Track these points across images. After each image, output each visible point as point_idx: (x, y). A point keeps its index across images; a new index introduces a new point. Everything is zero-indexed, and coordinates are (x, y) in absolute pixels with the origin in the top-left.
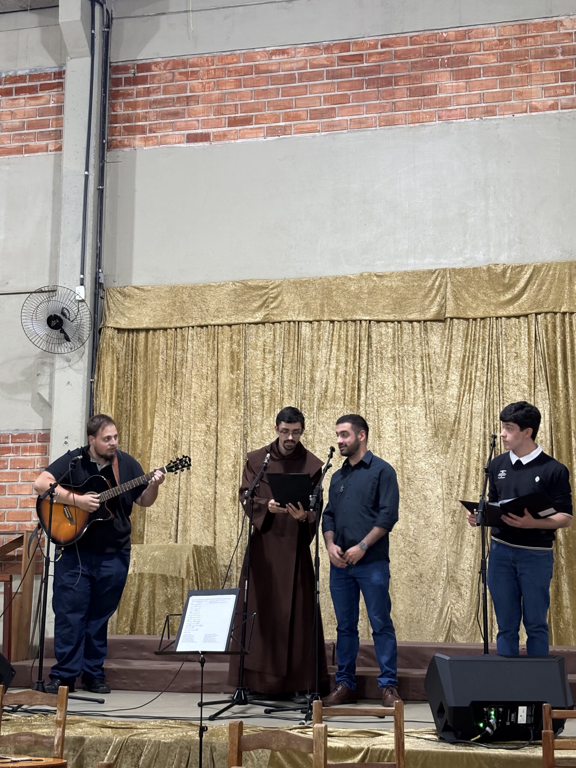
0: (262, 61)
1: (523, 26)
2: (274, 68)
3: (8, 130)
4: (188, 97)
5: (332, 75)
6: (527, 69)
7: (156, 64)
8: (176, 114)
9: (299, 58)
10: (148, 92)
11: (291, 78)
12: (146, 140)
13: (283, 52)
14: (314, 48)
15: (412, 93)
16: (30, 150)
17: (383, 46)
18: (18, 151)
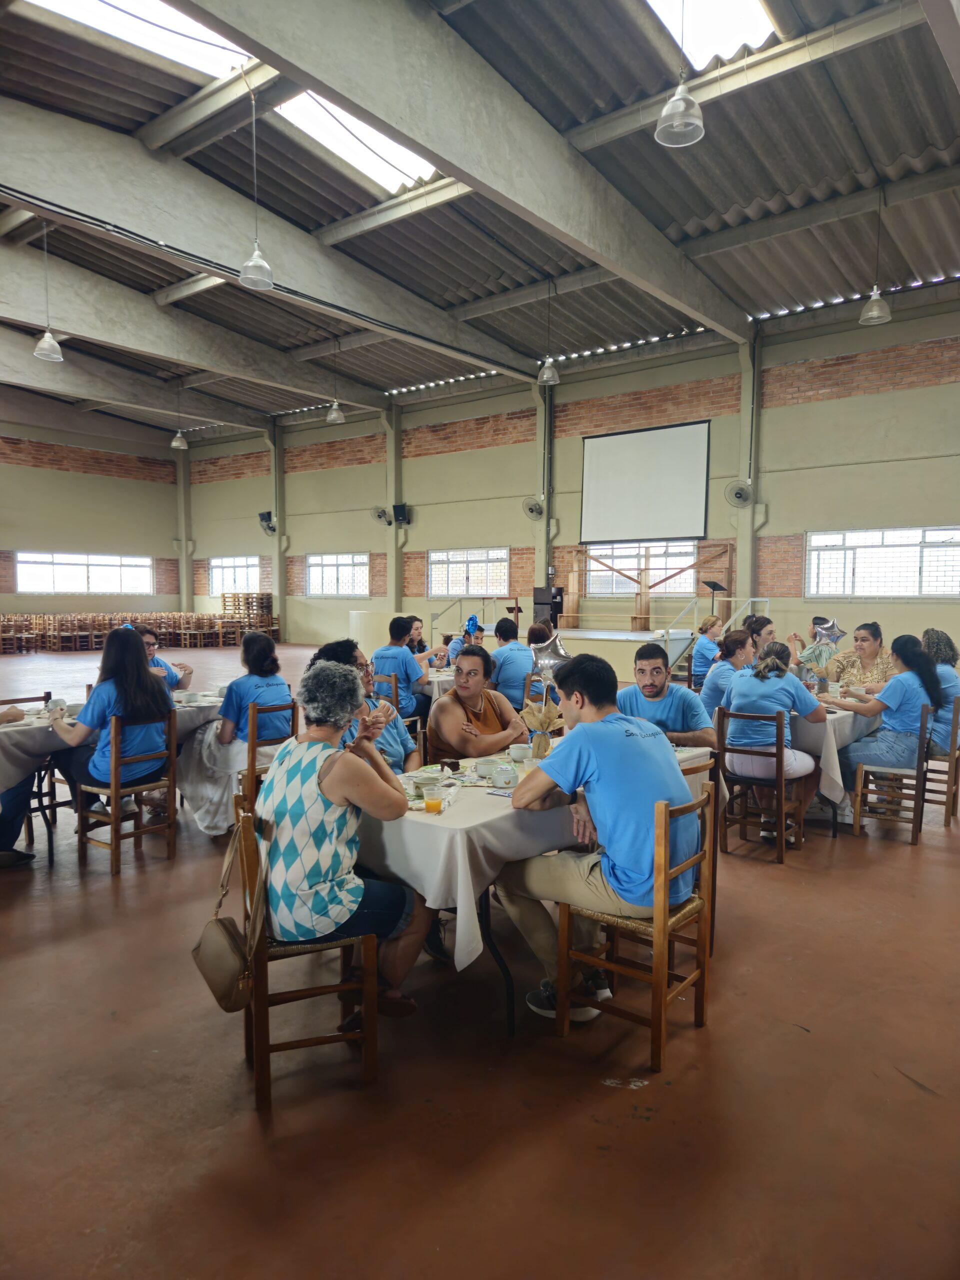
0: (606, 401)
1: (698, 382)
2: (610, 404)
3: (521, 433)
4: (580, 417)
5: (630, 406)
6: (699, 401)
7: (569, 404)
8: (576, 424)
9: (619, 399)
10: (567, 415)
11: (615, 408)
12: (566, 435)
13: (613, 397)
14: (624, 395)
15: (658, 412)
16: (528, 440)
17: (649, 393)
18: (524, 441)
